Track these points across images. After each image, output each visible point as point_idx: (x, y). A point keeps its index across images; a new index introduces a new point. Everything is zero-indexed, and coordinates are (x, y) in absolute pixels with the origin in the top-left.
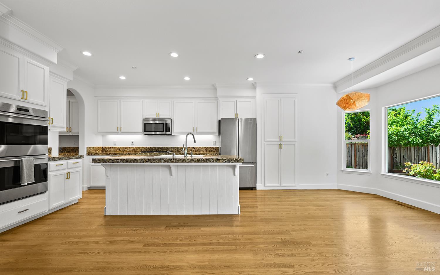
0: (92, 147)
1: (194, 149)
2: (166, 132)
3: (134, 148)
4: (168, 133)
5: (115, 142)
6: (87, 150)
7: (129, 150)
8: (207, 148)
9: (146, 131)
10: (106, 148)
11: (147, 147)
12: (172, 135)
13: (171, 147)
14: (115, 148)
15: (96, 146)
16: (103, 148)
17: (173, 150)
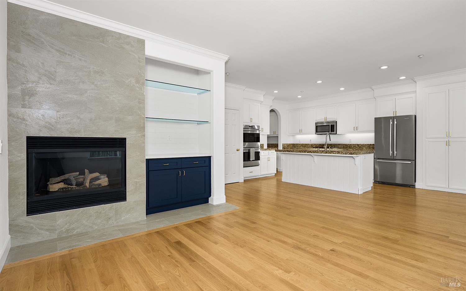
0: (286, 144)
1: (358, 145)
2: (331, 132)
3: (312, 144)
4: (333, 133)
5: (300, 140)
6: (283, 146)
7: (308, 146)
8: (370, 144)
9: (318, 131)
10: (295, 144)
11: (320, 144)
12: (336, 134)
13: (338, 144)
14: (300, 144)
15: (288, 143)
16: (293, 144)
17: (339, 146)
